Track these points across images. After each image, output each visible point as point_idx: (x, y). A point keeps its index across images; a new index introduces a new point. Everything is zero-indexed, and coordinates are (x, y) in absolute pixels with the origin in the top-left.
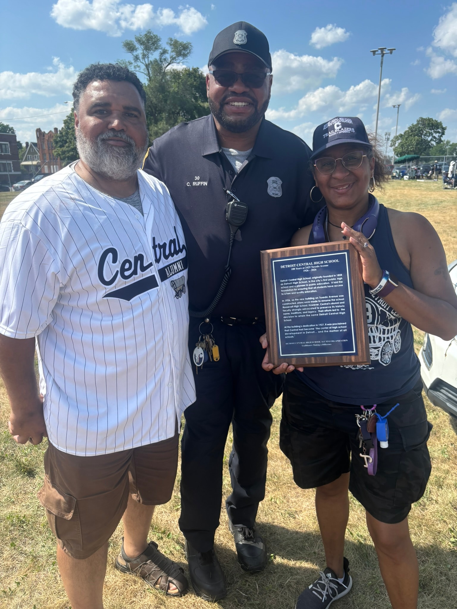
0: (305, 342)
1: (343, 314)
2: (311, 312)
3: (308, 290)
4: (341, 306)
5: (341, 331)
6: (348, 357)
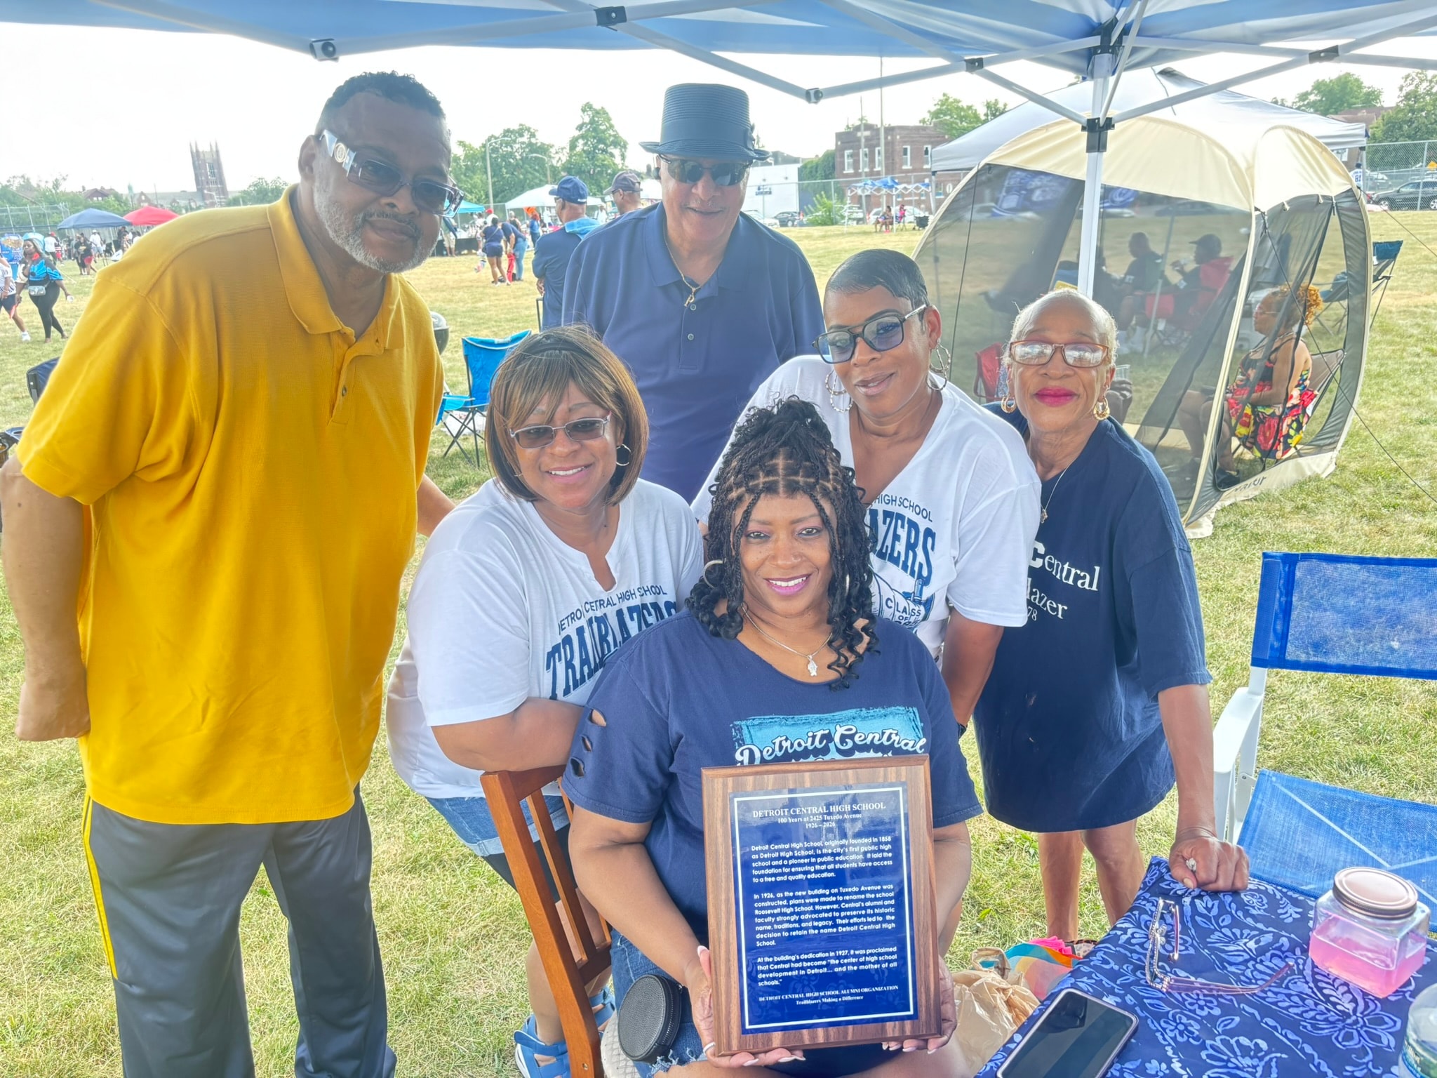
0: (805, 995)
1: (890, 928)
2: (820, 924)
3: (816, 872)
4: (887, 911)
5: (884, 966)
6: (897, 1024)
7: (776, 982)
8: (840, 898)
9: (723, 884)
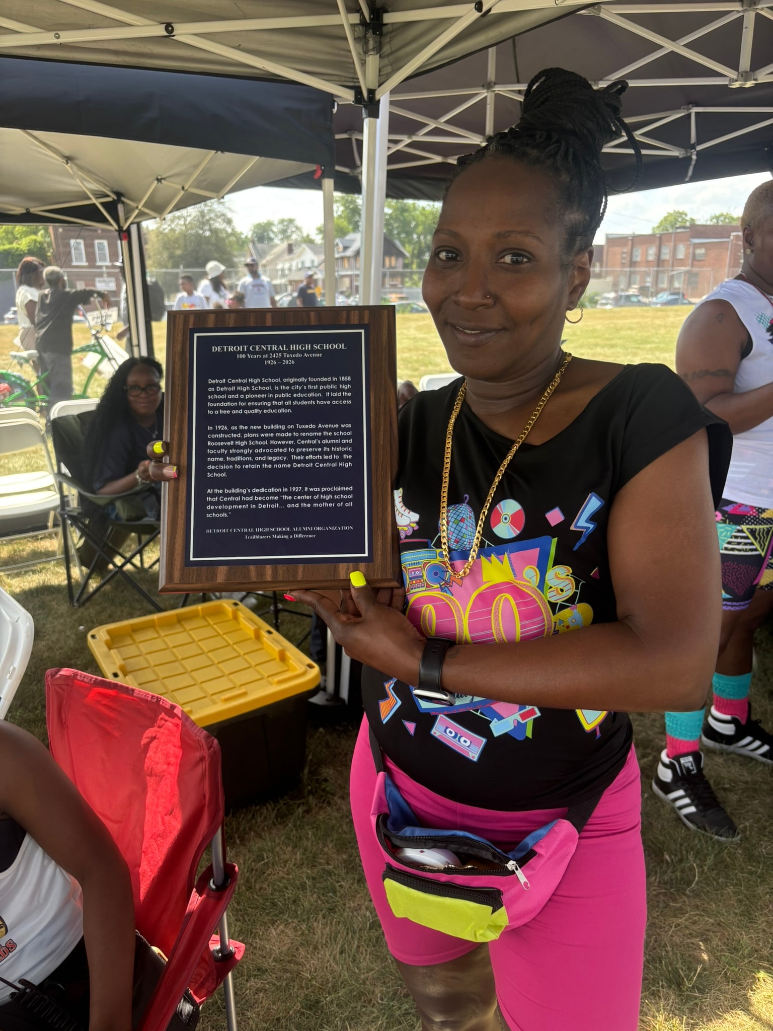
2: (275, 459)
3: (273, 407)
4: (344, 449)
5: (339, 505)
6: (351, 564)
7: (225, 515)
8: (296, 434)
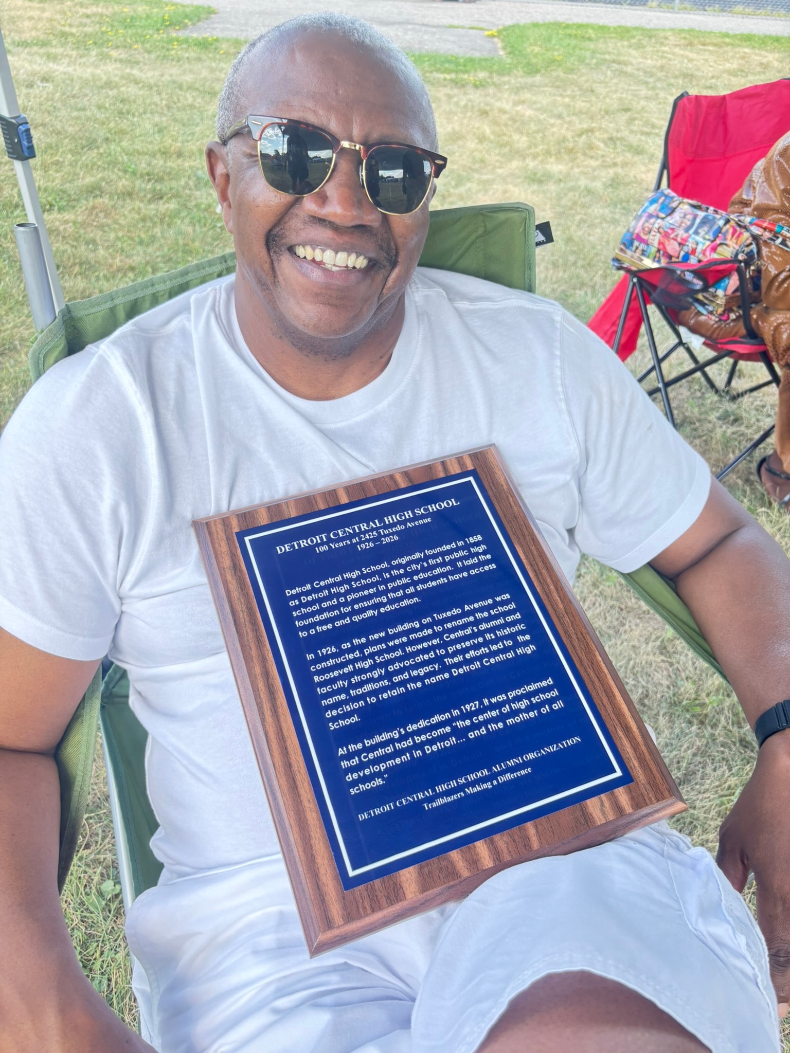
0: (434, 790)
1: (529, 652)
2: (422, 672)
3: (391, 602)
4: (514, 629)
5: (545, 710)
6: (603, 796)
7: (379, 782)
8: (438, 629)
9: (254, 652)
